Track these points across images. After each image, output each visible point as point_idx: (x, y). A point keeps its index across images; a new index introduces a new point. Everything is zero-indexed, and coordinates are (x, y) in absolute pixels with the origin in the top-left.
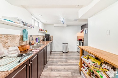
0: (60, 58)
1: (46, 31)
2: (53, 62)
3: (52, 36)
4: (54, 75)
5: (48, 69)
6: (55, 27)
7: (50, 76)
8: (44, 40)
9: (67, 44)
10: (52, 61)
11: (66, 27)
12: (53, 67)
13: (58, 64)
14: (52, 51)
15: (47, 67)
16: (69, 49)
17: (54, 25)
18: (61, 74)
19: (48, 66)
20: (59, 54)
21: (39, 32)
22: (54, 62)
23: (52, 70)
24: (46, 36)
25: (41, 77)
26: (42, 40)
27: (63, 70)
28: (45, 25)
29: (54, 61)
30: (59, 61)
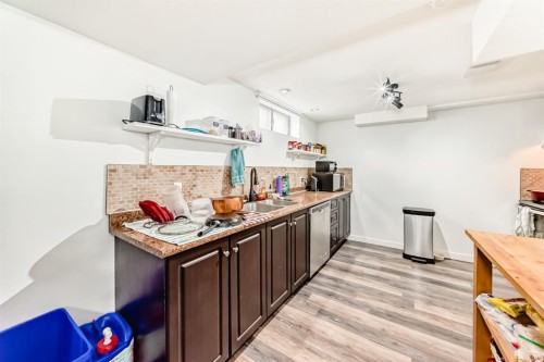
0: (377, 278)
1: (323, 148)
2: (338, 287)
4: (324, 332)
5: (308, 304)
6: (360, 126)
7: (308, 330)
8: (309, 188)
9: (432, 214)
10: (335, 280)
11: (427, 119)
12: (331, 305)
13: (358, 299)
14: (349, 238)
15: (307, 296)
16: (446, 248)
17: (356, 116)
18: (357, 345)
19: (314, 294)
20: (382, 258)
21: (289, 155)
22: (342, 285)
23: (321, 312)
24: (317, 170)
25: (279, 319)
26: (301, 184)
27: (373, 333)
28: (316, 123)
29: (342, 281)
30: (368, 291)
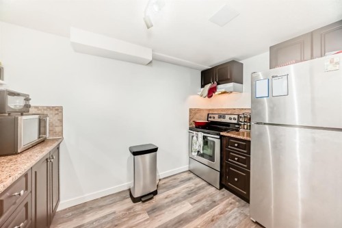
9: (155, 150)
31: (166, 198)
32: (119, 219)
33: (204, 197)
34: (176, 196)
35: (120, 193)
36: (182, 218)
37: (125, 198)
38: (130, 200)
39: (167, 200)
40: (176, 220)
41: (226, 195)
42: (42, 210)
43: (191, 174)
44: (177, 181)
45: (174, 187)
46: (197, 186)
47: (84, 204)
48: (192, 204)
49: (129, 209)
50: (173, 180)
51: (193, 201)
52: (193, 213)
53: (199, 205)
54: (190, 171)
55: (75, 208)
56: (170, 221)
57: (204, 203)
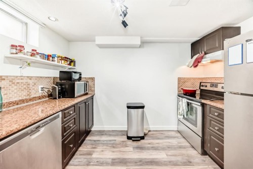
1: (73, 61)
3: (93, 79)
9: (142, 107)
14: (93, 129)
16: (148, 124)
17: (97, 38)
31: (149, 144)
32: (116, 144)
33: (182, 155)
34: (157, 145)
35: (122, 131)
36: (154, 160)
37: (124, 135)
38: (126, 137)
39: (149, 145)
40: (149, 160)
41: (206, 162)
42: (83, 127)
43: (179, 134)
44: (163, 136)
45: (159, 139)
46: (180, 145)
47: (104, 131)
48: (167, 155)
49: (123, 142)
50: (161, 134)
51: (169, 154)
52: (165, 162)
53: (173, 159)
54: (179, 132)
55: (100, 131)
56: (145, 159)
57: (179, 159)
